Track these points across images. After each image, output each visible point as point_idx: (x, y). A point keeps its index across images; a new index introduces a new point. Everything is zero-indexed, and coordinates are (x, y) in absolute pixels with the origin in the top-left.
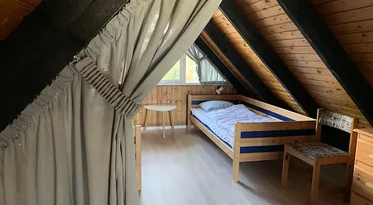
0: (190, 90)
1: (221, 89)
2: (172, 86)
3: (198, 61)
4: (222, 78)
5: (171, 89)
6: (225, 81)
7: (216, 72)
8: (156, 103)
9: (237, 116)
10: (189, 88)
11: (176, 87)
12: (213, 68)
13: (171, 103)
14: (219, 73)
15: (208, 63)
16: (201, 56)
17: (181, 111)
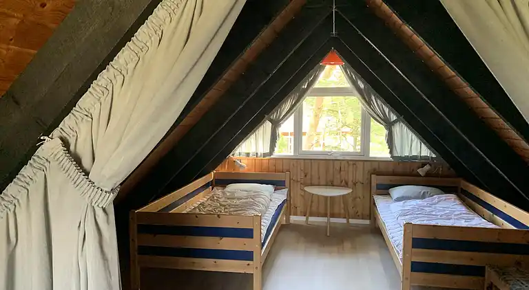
0: (377, 168)
1: (427, 167)
2: (348, 161)
3: (389, 125)
4: (429, 151)
5: (347, 165)
6: (434, 156)
7: (419, 141)
8: (324, 184)
9: (434, 213)
10: (376, 165)
11: (355, 162)
12: (414, 136)
13: (346, 185)
14: (424, 143)
15: (405, 129)
16: (393, 117)
17: (362, 198)
